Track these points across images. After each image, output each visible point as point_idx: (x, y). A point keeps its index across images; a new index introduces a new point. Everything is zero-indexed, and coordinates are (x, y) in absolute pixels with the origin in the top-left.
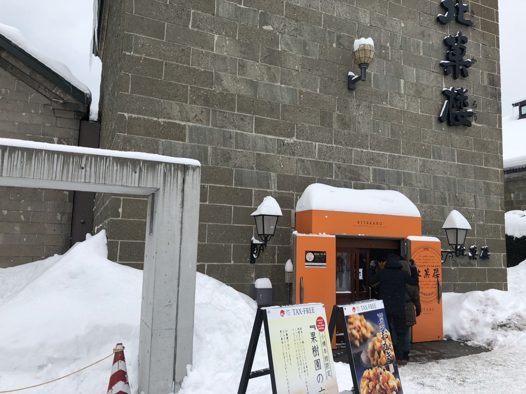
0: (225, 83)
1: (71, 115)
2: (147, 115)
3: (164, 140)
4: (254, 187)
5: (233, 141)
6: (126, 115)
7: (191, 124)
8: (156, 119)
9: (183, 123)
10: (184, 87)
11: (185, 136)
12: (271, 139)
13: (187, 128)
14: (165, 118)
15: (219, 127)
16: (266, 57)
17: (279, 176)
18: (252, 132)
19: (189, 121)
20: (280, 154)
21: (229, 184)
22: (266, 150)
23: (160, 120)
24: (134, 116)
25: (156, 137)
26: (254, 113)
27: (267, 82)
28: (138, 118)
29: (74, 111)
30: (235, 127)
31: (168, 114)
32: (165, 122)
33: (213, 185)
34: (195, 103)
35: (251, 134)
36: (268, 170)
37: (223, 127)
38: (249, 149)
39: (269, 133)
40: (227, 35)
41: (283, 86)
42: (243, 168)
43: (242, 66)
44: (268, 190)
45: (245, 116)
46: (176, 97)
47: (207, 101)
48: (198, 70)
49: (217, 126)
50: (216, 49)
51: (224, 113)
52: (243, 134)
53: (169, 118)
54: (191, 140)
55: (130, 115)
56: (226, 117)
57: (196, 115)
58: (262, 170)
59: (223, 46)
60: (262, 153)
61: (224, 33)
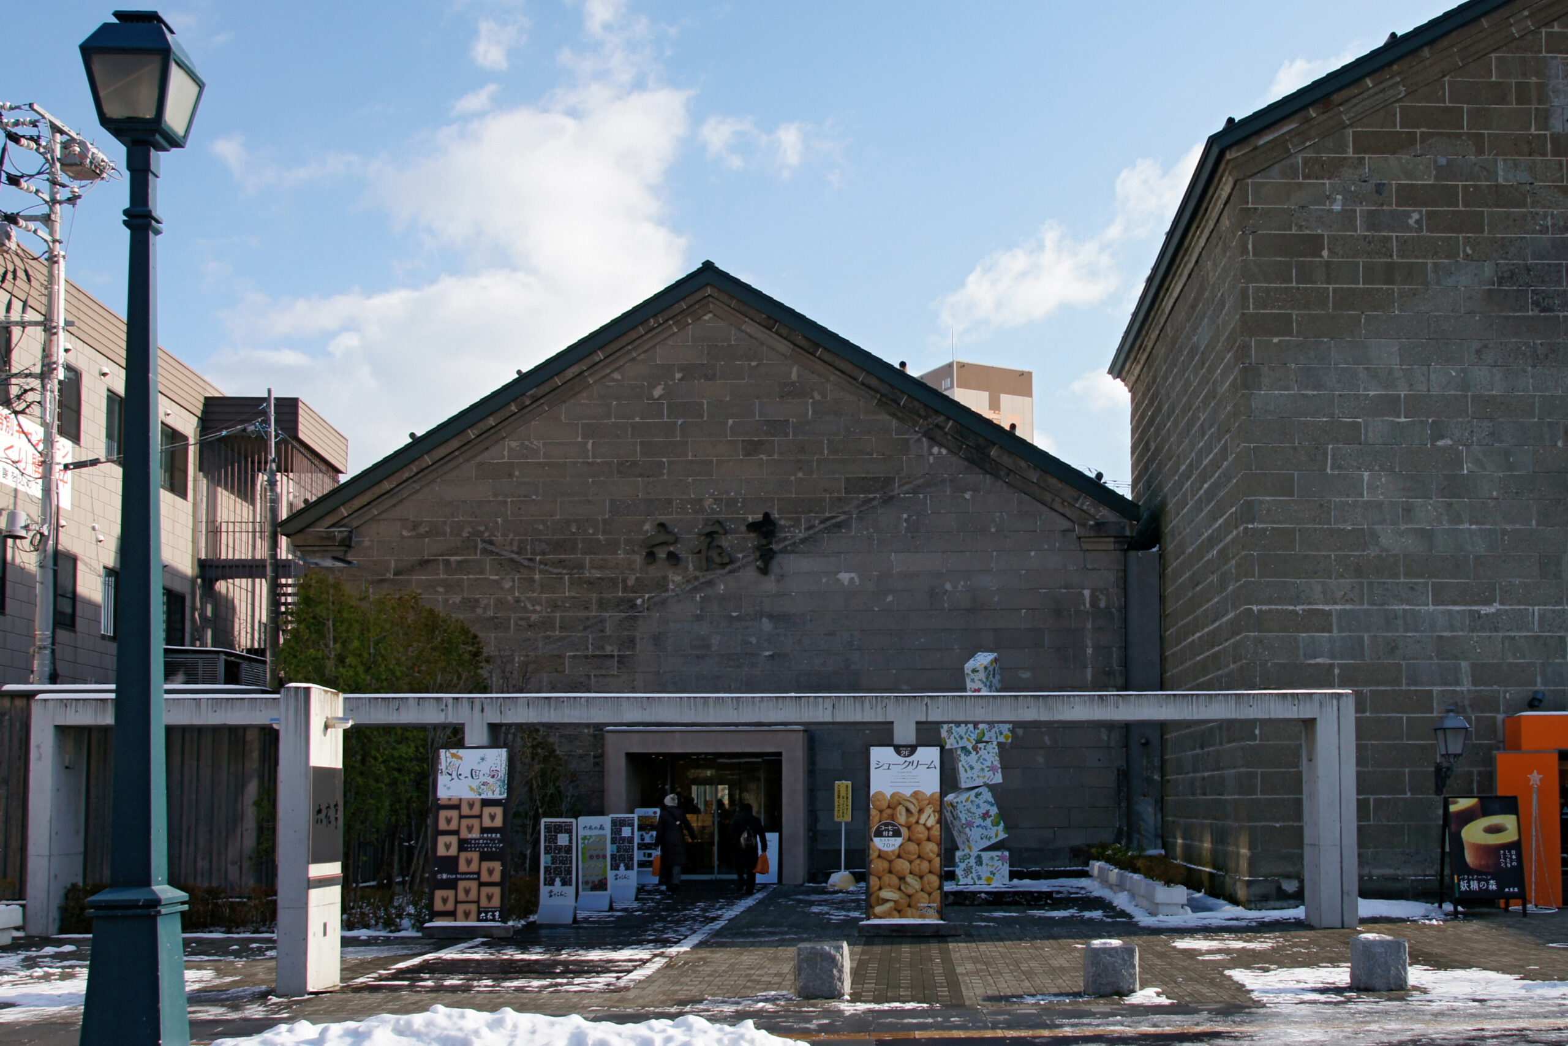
0: (1383, 540)
1: (1109, 544)
2: (1280, 605)
3: (1304, 635)
4: (1434, 685)
5: (1400, 622)
6: (1255, 608)
7: (1338, 607)
8: (1291, 608)
9: (1327, 608)
10: (1325, 557)
11: (1331, 625)
12: (1458, 612)
13: (1334, 613)
14: (1303, 604)
15: (1380, 605)
16: (1444, 489)
17: (1474, 666)
18: (1428, 605)
19: (1335, 603)
20: (1473, 632)
21: (1398, 685)
22: (1452, 628)
23: (1298, 608)
24: (1264, 608)
25: (1294, 632)
26: (1430, 577)
27: (1447, 526)
28: (1270, 611)
29: (1115, 537)
30: (1402, 601)
31: (1307, 598)
32: (1304, 610)
33: (1375, 688)
34: (1342, 576)
35: (1426, 608)
36: (1456, 658)
37: (1383, 604)
38: (1423, 632)
39: (1455, 603)
40: (1382, 468)
41: (1474, 527)
42: (1416, 659)
43: (1408, 510)
44: (1458, 689)
45: (1416, 583)
46: (1316, 573)
47: (1359, 571)
48: (1343, 530)
49: (1375, 604)
50: (1368, 493)
51: (1384, 583)
52: (1414, 610)
53: (1309, 604)
54: (1340, 630)
55: (1259, 607)
56: (1387, 589)
57: (1345, 594)
58: (1447, 659)
59: (1378, 486)
60: (1445, 634)
61: (1377, 468)
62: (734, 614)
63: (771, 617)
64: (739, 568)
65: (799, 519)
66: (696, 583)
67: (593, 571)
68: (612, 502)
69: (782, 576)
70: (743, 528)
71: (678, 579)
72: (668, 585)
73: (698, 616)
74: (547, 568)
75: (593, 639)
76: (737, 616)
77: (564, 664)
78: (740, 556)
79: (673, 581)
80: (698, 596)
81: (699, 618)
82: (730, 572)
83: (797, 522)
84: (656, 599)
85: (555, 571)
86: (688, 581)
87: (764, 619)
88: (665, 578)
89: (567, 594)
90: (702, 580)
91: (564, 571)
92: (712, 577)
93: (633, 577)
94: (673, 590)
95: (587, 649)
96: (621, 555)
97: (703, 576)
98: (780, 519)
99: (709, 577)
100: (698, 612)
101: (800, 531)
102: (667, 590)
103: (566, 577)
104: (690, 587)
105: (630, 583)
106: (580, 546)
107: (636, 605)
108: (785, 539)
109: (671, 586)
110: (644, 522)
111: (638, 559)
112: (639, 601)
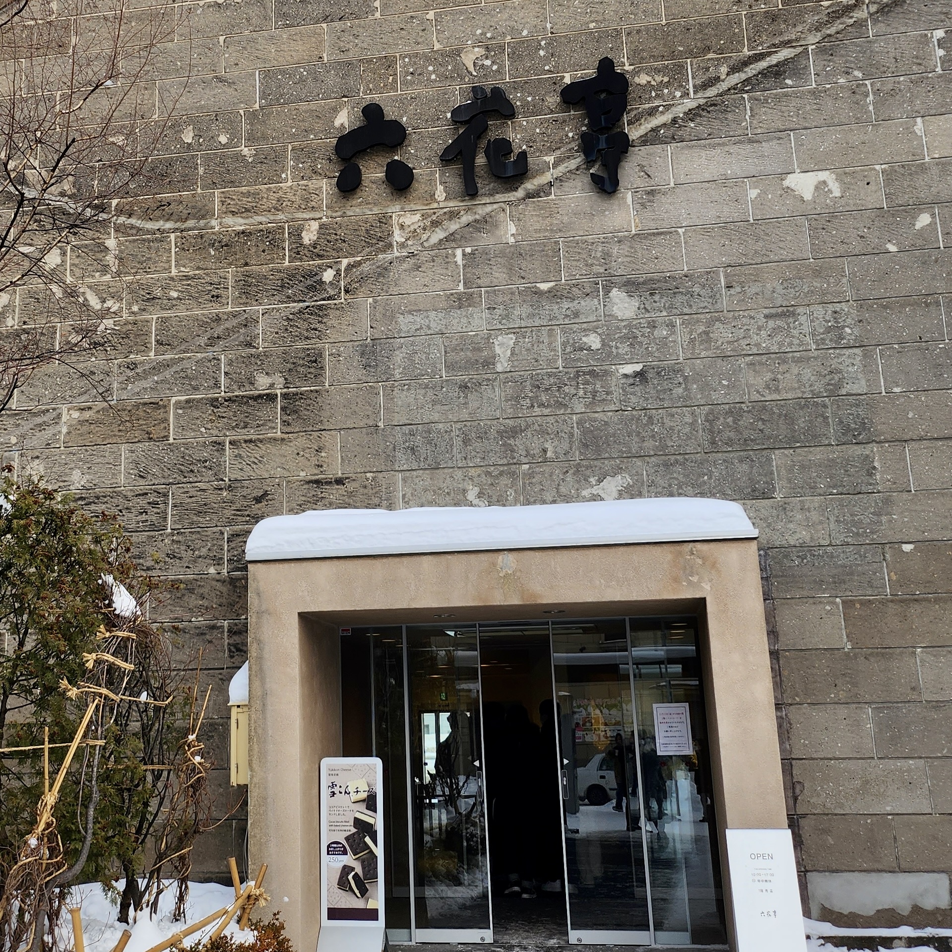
62: (544, 286)
63: (632, 286)
64: (550, 184)
65: (681, 67)
66: (454, 226)
67: (229, 220)
68: (267, 75)
69: (651, 193)
70: (553, 100)
71: (412, 220)
72: (390, 234)
73: (460, 297)
74: (133, 221)
75: (230, 363)
76: (549, 291)
77: (166, 420)
78: (550, 159)
79: (402, 227)
80: (459, 252)
81: (463, 301)
82: (529, 195)
83: (677, 75)
84: (366, 267)
85: (149, 225)
86: (436, 224)
87: (615, 292)
88: (384, 220)
89: (174, 272)
90: (466, 219)
91: (169, 225)
92: (489, 208)
93: (315, 225)
94: (402, 245)
95: (217, 385)
96: (288, 182)
97: (468, 210)
98: (636, 73)
99: (482, 211)
100: (461, 287)
101: (686, 94)
102: (390, 246)
103: (173, 236)
104: (439, 235)
105: (309, 237)
106: (201, 170)
107: (321, 282)
108: (652, 112)
109: (398, 236)
110: (335, 110)
111: (325, 187)
112: (328, 276)
